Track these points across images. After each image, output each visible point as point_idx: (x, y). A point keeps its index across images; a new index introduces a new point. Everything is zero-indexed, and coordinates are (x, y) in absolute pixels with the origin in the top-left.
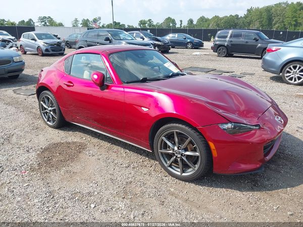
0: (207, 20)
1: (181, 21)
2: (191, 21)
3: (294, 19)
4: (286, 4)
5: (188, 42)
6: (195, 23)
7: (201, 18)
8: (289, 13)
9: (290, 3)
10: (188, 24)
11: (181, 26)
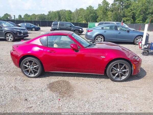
0: (29, 16)
1: (14, 16)
2: (20, 16)
3: (69, 17)
4: (65, 10)
5: (33, 28)
6: (23, 17)
7: (26, 14)
8: (67, 15)
9: (66, 10)
10: (19, 17)
11: (15, 19)
